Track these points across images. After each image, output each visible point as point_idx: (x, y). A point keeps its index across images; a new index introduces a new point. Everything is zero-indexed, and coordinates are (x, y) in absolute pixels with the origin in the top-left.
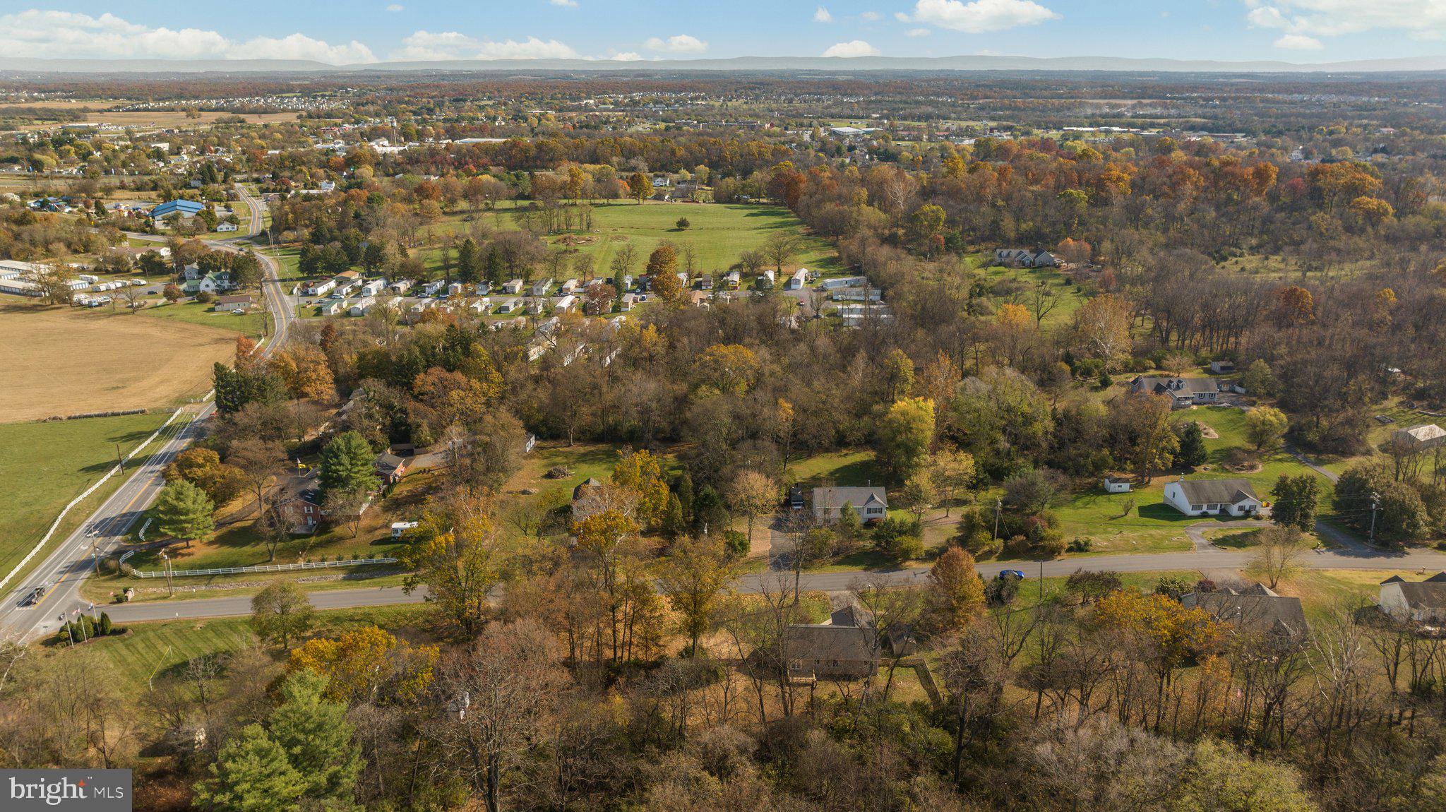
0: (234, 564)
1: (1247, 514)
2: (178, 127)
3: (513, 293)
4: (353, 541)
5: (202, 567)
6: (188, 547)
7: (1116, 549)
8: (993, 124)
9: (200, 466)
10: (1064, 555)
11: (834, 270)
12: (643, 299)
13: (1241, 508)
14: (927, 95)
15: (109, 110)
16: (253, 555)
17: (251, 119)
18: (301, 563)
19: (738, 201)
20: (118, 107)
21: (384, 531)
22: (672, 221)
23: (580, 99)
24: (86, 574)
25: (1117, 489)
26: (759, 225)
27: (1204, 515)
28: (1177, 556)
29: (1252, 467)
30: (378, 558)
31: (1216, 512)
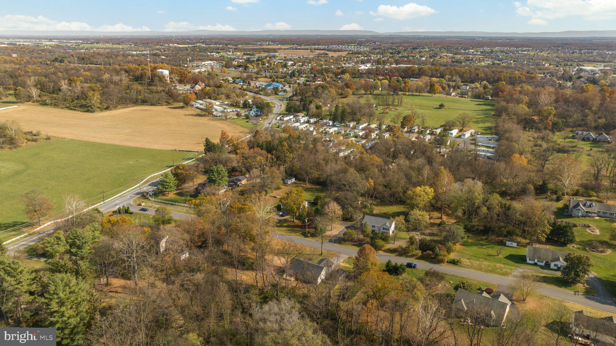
0: (176, 202)
1: (558, 269)
2: (303, 56)
3: (349, 127)
5: (168, 200)
6: (168, 194)
7: (472, 267)
9: (180, 169)
10: (445, 264)
11: (489, 132)
13: (555, 265)
15: (288, 49)
16: (182, 200)
17: (331, 54)
20: (291, 48)
22: (437, 104)
23: (468, 49)
24: (139, 196)
25: (510, 245)
26: (478, 109)
27: (535, 264)
28: (497, 277)
31: (543, 264)
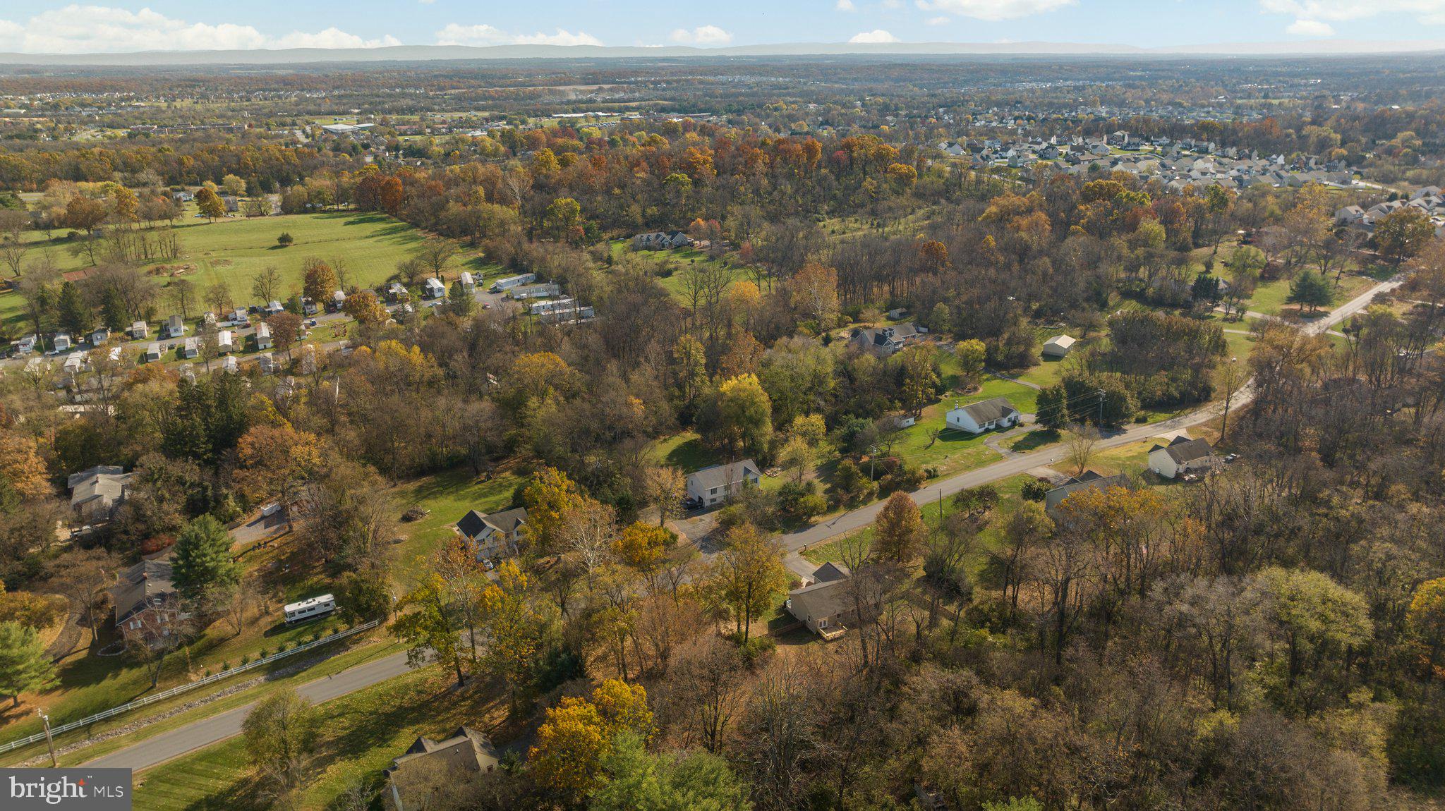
0: (109, 705)
1: (1014, 423)
4: (239, 638)
5: (62, 721)
6: (17, 704)
7: (956, 470)
8: (486, 114)
10: (924, 484)
12: (313, 324)
13: (1010, 420)
14: (392, 87)
16: (123, 687)
18: (195, 679)
19: (313, 210)
21: (269, 619)
26: (368, 234)
27: (987, 431)
29: (976, 389)
30: (291, 648)
31: (994, 426)
